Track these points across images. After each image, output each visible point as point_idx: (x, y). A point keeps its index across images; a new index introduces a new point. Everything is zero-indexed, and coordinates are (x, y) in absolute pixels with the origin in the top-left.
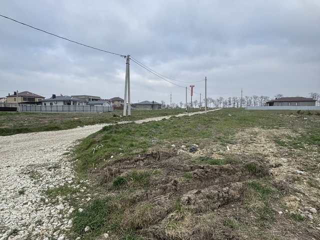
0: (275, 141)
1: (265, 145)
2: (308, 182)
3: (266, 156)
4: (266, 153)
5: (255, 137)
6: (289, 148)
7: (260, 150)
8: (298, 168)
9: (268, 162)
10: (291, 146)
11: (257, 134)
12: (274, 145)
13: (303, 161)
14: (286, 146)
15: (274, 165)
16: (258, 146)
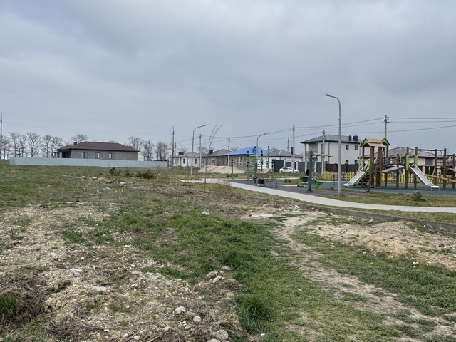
0: (65, 234)
1: (43, 246)
2: (110, 306)
3: (41, 271)
4: (43, 262)
5: (23, 231)
6: (89, 245)
7: (31, 260)
8: (98, 282)
9: (44, 283)
10: (92, 239)
11: (28, 221)
12: (62, 242)
13: (108, 266)
14: (83, 241)
15: (56, 288)
16: (28, 251)
